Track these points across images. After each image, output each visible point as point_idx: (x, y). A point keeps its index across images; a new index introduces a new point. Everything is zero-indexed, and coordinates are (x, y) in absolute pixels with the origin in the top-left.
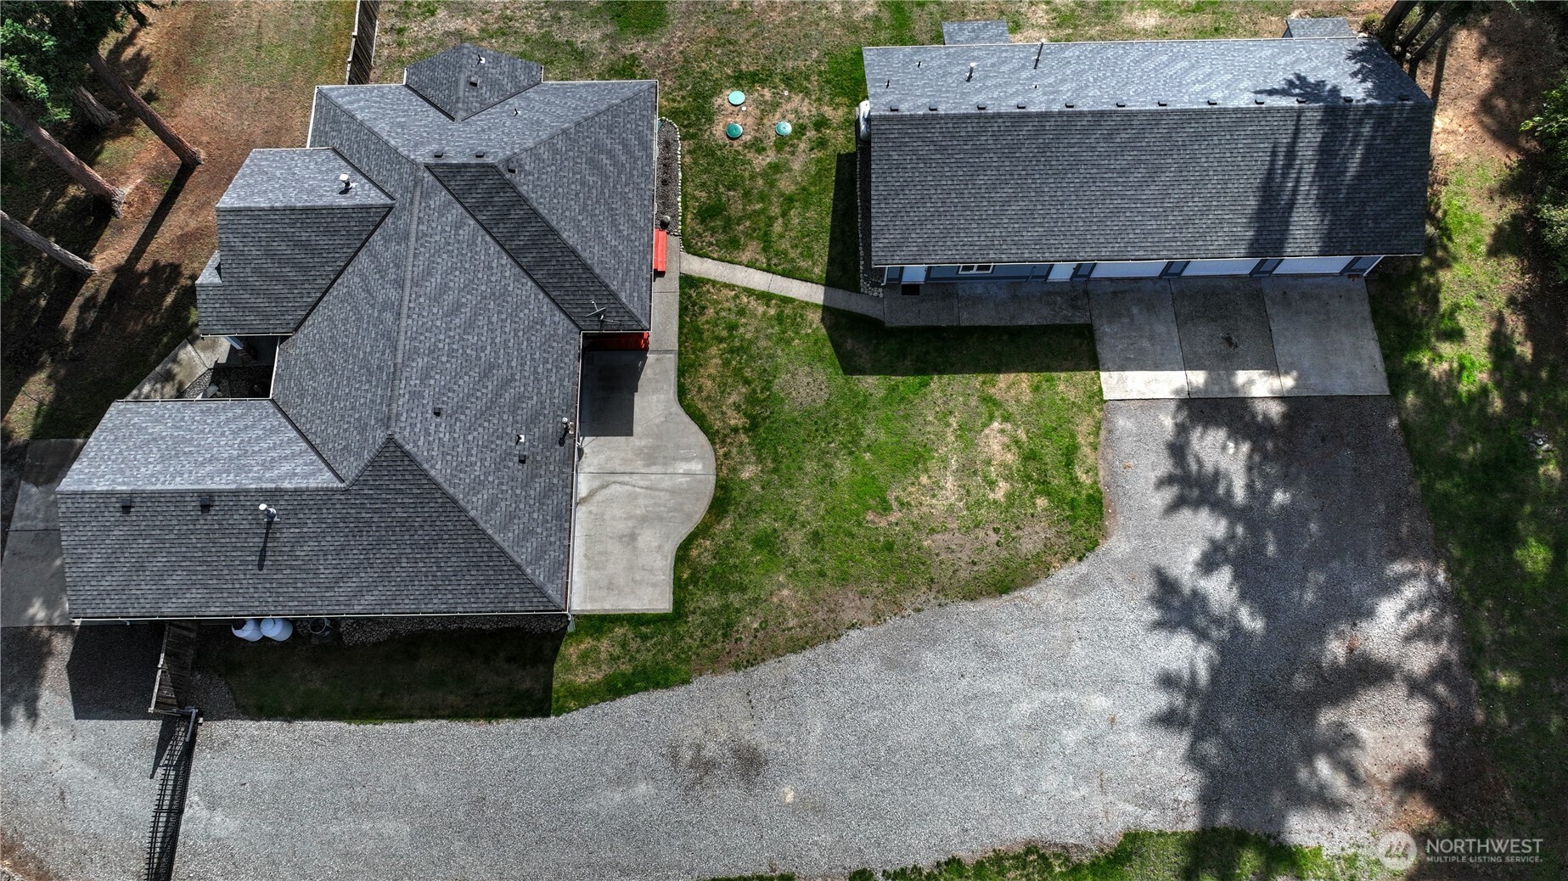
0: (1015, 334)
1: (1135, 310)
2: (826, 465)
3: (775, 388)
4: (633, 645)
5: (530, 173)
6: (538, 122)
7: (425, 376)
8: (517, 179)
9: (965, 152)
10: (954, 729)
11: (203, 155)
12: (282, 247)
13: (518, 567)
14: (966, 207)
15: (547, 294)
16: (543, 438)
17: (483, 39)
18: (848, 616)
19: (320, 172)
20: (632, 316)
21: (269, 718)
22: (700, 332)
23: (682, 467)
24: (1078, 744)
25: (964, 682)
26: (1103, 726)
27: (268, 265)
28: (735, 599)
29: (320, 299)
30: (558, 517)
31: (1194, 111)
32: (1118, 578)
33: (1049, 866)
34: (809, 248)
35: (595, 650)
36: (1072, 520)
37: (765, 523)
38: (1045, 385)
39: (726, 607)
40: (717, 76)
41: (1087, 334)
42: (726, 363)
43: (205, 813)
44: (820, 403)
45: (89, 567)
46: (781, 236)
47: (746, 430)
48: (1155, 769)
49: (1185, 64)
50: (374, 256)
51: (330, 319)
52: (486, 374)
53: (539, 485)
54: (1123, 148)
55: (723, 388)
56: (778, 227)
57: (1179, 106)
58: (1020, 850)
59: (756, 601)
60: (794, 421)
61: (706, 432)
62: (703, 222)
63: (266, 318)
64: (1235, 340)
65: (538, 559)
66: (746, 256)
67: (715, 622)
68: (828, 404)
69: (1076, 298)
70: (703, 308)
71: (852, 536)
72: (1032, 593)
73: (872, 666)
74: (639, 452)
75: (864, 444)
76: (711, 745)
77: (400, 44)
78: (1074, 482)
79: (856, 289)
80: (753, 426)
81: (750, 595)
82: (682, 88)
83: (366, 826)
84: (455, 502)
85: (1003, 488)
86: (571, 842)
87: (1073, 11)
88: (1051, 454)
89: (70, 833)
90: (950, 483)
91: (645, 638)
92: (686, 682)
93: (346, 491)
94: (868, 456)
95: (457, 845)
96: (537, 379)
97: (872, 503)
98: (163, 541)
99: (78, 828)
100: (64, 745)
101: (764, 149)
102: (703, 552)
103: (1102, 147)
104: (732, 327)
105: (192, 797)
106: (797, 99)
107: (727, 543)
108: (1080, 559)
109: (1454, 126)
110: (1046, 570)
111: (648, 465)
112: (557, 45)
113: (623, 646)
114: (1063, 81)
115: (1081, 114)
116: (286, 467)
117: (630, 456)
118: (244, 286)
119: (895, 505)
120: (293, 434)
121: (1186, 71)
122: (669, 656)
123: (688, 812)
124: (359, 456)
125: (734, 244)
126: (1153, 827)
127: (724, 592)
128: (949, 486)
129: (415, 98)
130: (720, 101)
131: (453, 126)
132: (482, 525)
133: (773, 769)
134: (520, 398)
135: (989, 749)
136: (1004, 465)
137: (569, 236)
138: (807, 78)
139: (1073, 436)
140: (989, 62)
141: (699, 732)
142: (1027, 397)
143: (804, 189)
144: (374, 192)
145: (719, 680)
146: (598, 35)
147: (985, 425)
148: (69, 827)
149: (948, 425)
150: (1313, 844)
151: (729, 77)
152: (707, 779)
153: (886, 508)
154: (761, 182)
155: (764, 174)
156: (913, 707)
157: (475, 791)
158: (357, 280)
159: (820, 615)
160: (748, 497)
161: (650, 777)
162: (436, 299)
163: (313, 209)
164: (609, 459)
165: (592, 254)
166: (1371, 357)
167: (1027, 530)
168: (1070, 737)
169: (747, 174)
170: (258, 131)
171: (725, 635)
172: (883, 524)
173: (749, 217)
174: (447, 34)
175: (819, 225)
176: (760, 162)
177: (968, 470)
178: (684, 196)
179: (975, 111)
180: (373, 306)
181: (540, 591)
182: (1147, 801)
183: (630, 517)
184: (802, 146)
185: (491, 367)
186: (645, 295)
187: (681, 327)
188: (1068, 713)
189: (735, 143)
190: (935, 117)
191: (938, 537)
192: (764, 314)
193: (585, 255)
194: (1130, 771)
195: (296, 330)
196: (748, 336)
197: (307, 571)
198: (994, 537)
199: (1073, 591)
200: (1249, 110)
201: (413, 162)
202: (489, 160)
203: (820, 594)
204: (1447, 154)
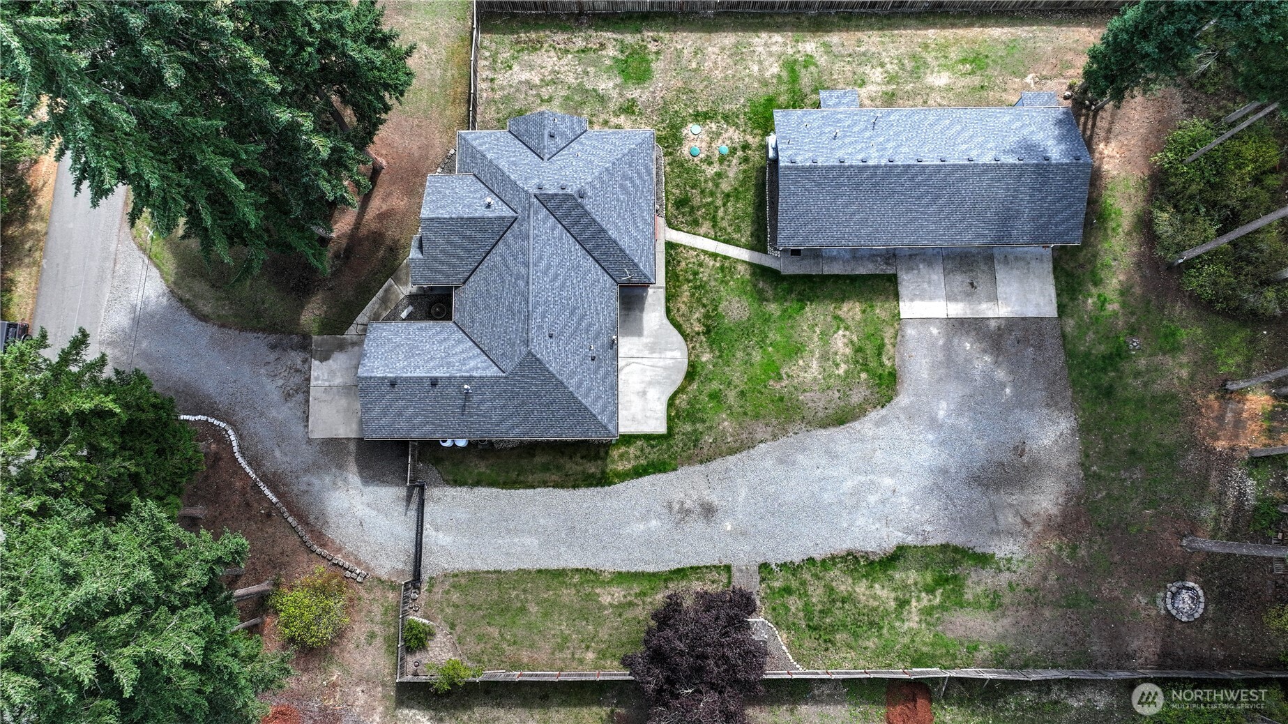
0: (853, 279)
1: (921, 266)
2: (748, 354)
3: (720, 310)
4: (647, 451)
5: (591, 198)
6: (591, 162)
7: (544, 317)
8: (585, 201)
9: (831, 186)
10: (813, 495)
11: (384, 163)
12: (456, 239)
13: (594, 416)
14: (831, 216)
15: (600, 265)
16: (602, 346)
17: (542, 87)
18: (759, 436)
19: (471, 192)
20: (646, 277)
21: (460, 486)
22: (677, 276)
23: (669, 354)
24: (876, 502)
25: (819, 471)
26: (889, 493)
27: (449, 248)
28: (699, 427)
29: (477, 267)
30: (612, 388)
31: (960, 165)
32: (902, 417)
33: (858, 562)
34: (739, 227)
35: (627, 452)
36: (880, 385)
37: (715, 386)
38: (869, 310)
39: (695, 431)
40: (684, 114)
41: (893, 280)
42: (693, 295)
43: (434, 533)
44: (745, 319)
45: (374, 414)
46: (723, 219)
47: (704, 334)
48: (914, 515)
49: (959, 127)
50: (508, 246)
51: (485, 279)
52: (572, 313)
53: (602, 372)
54: (919, 185)
55: (691, 309)
56: (721, 213)
57: (952, 162)
58: (844, 554)
59: (711, 428)
60: (730, 328)
61: (682, 335)
62: (678, 208)
63: (448, 276)
64: (975, 284)
65: (603, 411)
66: (702, 231)
67: (690, 439)
68: (749, 319)
69: (889, 258)
70: (679, 262)
71: (762, 393)
72: (856, 425)
73: (771, 462)
74: (646, 345)
75: (768, 342)
76: (689, 502)
77: (493, 89)
78: (882, 365)
79: (765, 251)
80: (707, 332)
81: (707, 424)
82: (663, 121)
83: (516, 540)
84: (562, 383)
85: (843, 367)
86: (619, 549)
87: (897, 73)
88: (870, 350)
89: (368, 542)
90: (815, 365)
91: (653, 447)
92: (675, 470)
93: (506, 378)
94: (770, 349)
95: (563, 550)
96: (597, 314)
97: (773, 375)
98: (412, 402)
99: (372, 540)
100: (358, 498)
101: (712, 163)
102: (682, 401)
103: (908, 184)
104: (696, 274)
105: (426, 526)
106: (731, 130)
107: (695, 397)
108: (883, 407)
109: (1115, 153)
110: (864, 412)
111: (652, 353)
112: (587, 91)
113: (642, 450)
114: (888, 140)
115: (897, 166)
116: (472, 364)
117: (641, 348)
118: (435, 259)
119: (785, 376)
120: (471, 344)
121: (959, 133)
122: (666, 456)
123: (678, 534)
124: (512, 359)
125: (696, 223)
126: (911, 544)
127: (694, 423)
128: (814, 366)
129: (517, 142)
130: (686, 132)
131: (545, 164)
132: (576, 395)
133: (720, 515)
134: (590, 325)
135: (830, 505)
136: (844, 355)
137: (613, 233)
138: (737, 117)
139: (882, 339)
140: (847, 123)
141: (682, 495)
142: (858, 316)
143: (736, 189)
144: (505, 208)
145: (692, 469)
146: (611, 84)
147: (835, 332)
148: (367, 539)
149: (815, 332)
150: (991, 552)
151: (691, 115)
152: (687, 518)
153: (780, 378)
154: (710, 184)
155: (713, 179)
156: (793, 483)
157: (569, 523)
158: (499, 258)
159: (744, 436)
160: (706, 371)
161: (658, 517)
162: (545, 273)
163: (473, 219)
164: (630, 349)
165: (625, 242)
166: (1050, 295)
167: (855, 391)
168: (872, 499)
169: (702, 179)
170: (415, 147)
171: (695, 446)
172: (778, 387)
173: (704, 206)
174: (521, 82)
175: (745, 212)
176: (711, 171)
177: (825, 357)
178: (666, 192)
179: (838, 164)
180: (511, 275)
181: (605, 427)
182: (908, 531)
183: (643, 382)
184: (735, 161)
185: (575, 308)
186: (653, 263)
187: (667, 273)
188: (872, 487)
189: (695, 159)
190: (815, 167)
191: (806, 394)
192: (714, 266)
193: (621, 243)
194: (902, 516)
195: (464, 283)
196: (705, 279)
197: (485, 417)
198: (837, 395)
199: (878, 424)
200: (990, 165)
201: (527, 192)
202: (569, 191)
203: (744, 425)
204: (1108, 171)
